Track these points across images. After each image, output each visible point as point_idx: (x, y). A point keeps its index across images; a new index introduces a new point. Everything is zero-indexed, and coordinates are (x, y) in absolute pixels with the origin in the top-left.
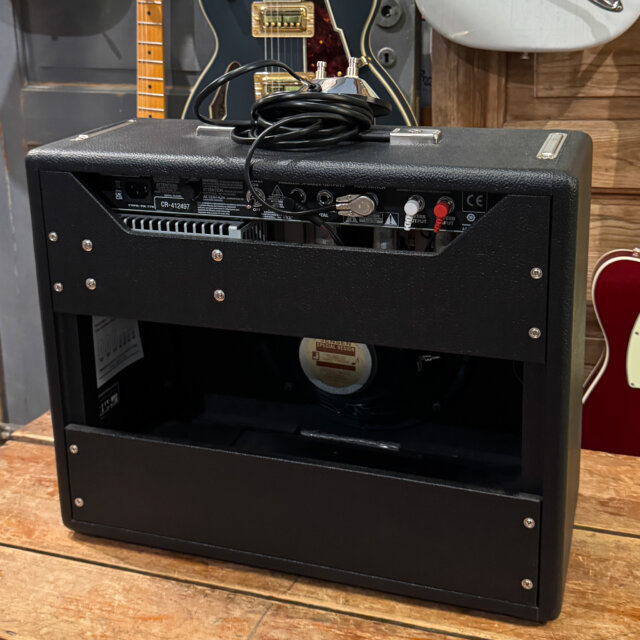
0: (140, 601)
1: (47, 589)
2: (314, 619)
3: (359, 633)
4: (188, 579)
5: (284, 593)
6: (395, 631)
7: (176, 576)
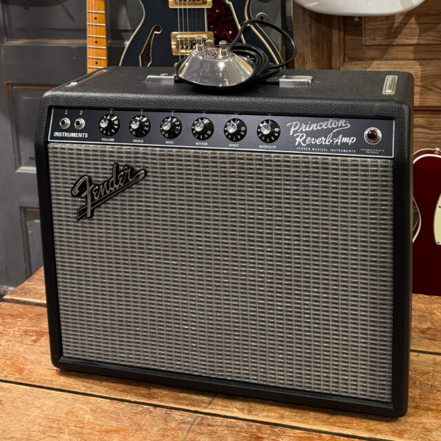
0: (103, 419)
1: (36, 412)
2: (228, 426)
3: (260, 435)
4: (137, 400)
5: (206, 408)
6: (284, 432)
7: (128, 398)
